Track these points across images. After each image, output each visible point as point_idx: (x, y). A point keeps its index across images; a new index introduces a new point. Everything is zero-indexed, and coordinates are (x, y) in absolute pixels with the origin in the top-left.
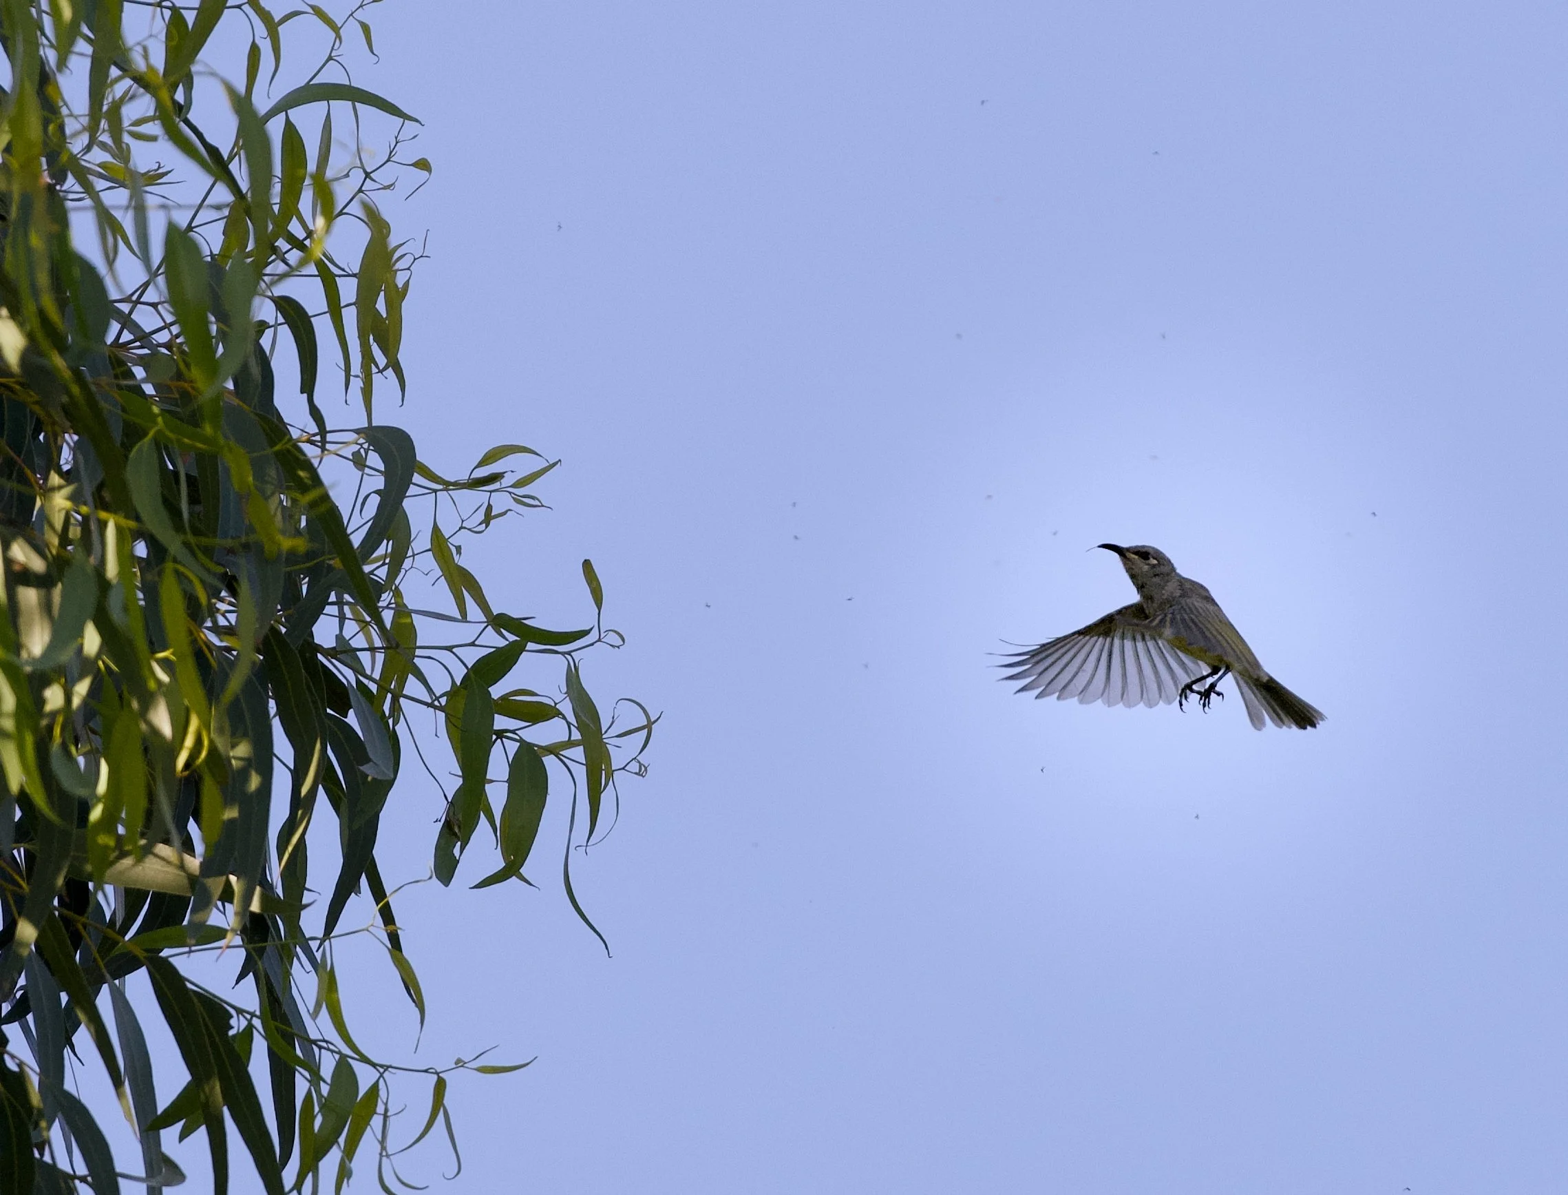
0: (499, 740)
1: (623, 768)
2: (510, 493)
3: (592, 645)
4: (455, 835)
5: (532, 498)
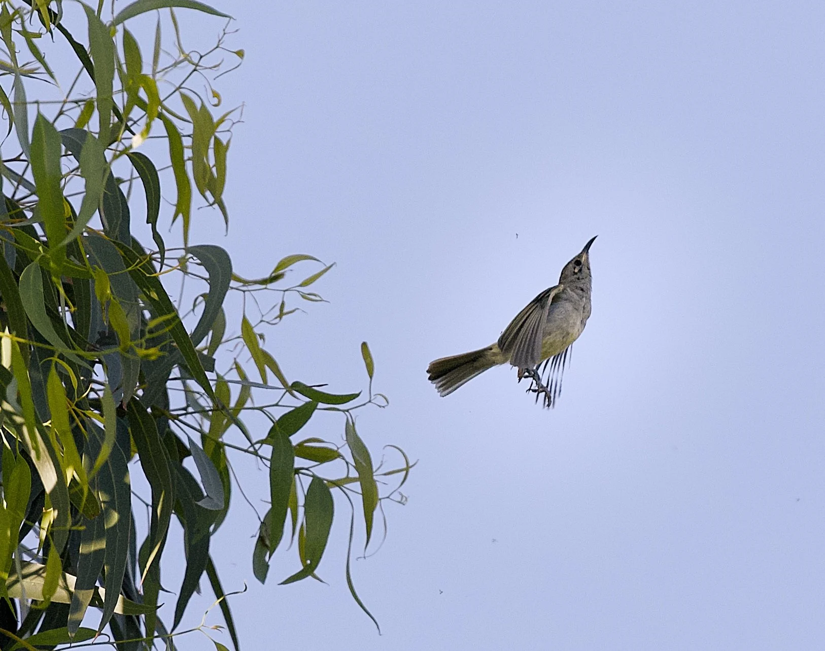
0: (297, 475)
1: (388, 497)
2: (299, 291)
3: (364, 405)
4: (267, 546)
5: (315, 295)
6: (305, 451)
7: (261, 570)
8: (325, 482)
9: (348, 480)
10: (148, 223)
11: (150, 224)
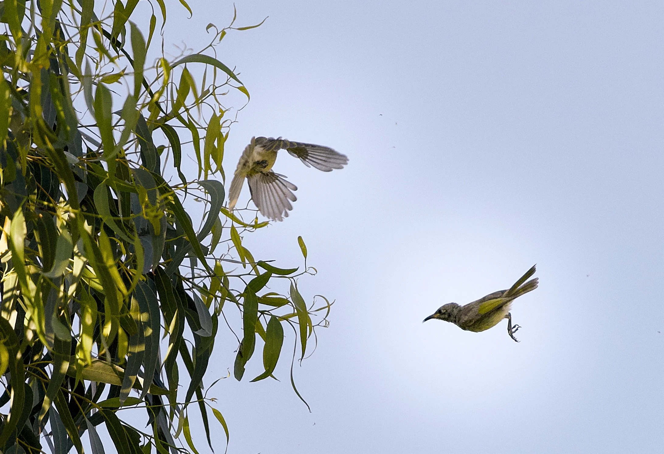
0: (262, 315)
1: (318, 325)
3: (302, 274)
4: (243, 358)
6: (266, 300)
7: (239, 372)
8: (277, 318)
9: (293, 315)
10: (175, 167)
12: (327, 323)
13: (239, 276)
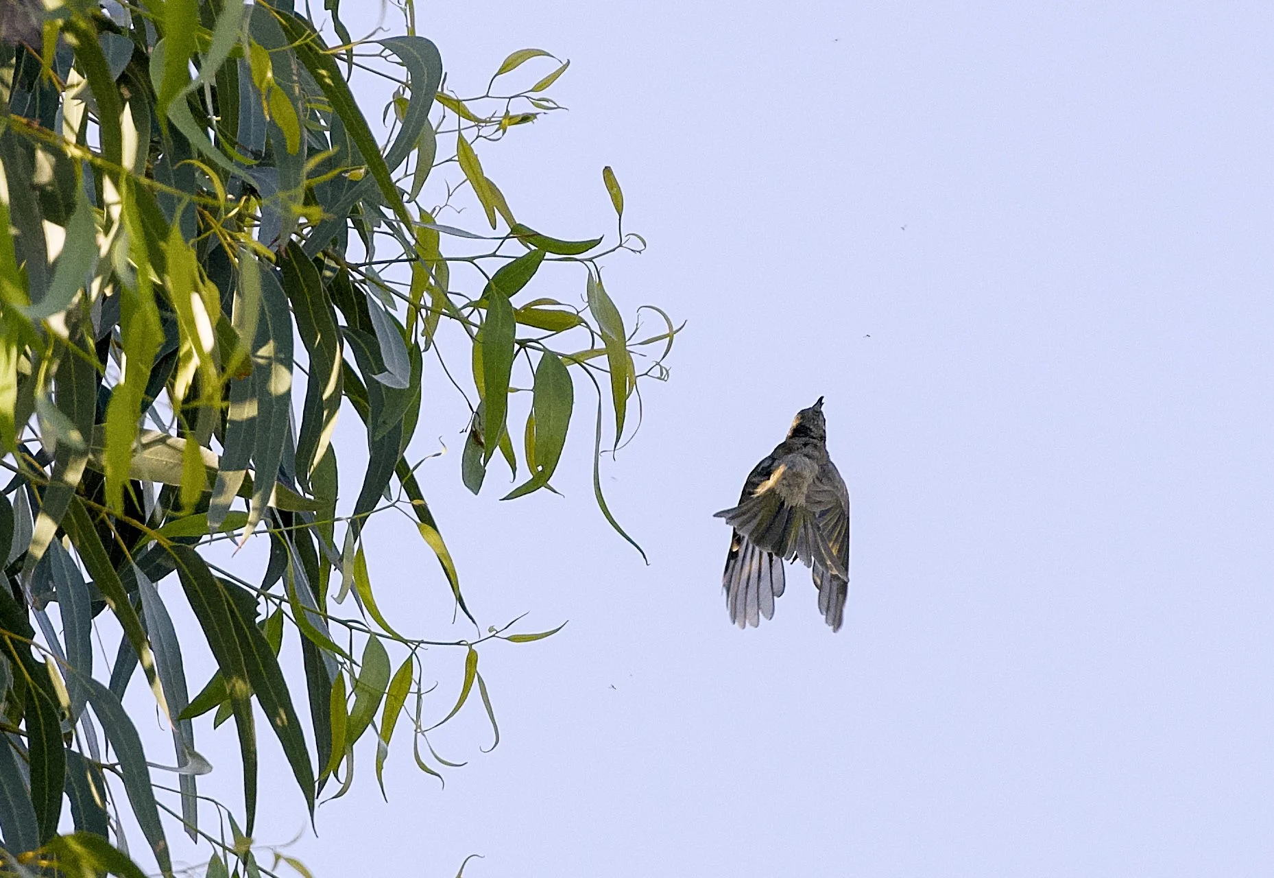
0: (523, 349)
1: (646, 374)
2: (528, 97)
3: (614, 250)
4: (481, 444)
5: (547, 100)
6: (531, 316)
7: (474, 477)
8: (560, 357)
9: (594, 353)
10: (326, 9)
11: (330, 11)
12: (665, 372)
13: (471, 260)
